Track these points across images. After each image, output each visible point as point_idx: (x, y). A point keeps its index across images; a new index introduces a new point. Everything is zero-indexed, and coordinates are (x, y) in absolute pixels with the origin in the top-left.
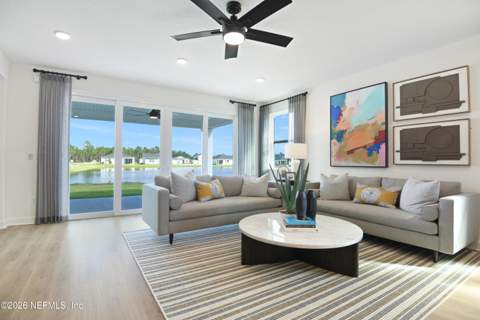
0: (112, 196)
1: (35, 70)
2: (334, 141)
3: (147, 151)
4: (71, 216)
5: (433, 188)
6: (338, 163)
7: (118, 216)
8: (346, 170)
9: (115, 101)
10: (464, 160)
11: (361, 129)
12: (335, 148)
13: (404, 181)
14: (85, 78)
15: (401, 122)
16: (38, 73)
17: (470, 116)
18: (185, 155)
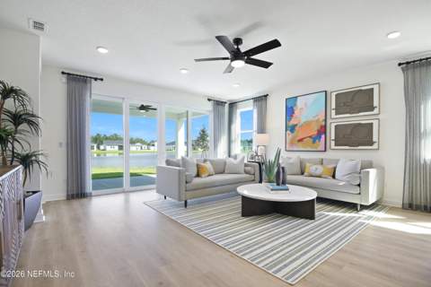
0: (122, 176)
1: (63, 73)
2: (288, 132)
3: (107, 138)
4: (94, 193)
5: (356, 165)
6: (291, 149)
7: (128, 192)
8: (298, 154)
9: (123, 99)
10: (375, 146)
11: (308, 124)
12: (289, 138)
13: (338, 161)
14: (102, 80)
15: (336, 120)
16: (65, 76)
17: (380, 117)
18: (143, 142)
